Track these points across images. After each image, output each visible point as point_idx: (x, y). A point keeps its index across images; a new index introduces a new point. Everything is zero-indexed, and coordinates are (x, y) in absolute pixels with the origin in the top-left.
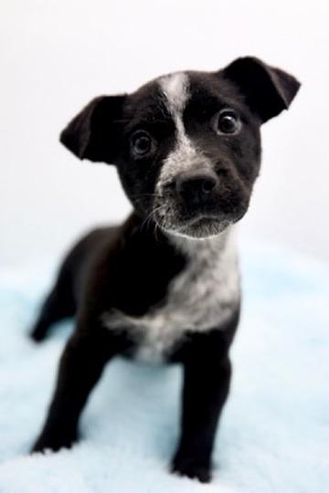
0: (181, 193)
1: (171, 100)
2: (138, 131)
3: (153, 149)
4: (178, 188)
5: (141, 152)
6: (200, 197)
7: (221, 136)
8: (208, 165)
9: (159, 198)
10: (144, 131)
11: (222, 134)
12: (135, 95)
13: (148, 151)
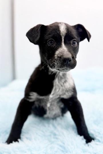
4: (62, 59)
8: (70, 55)
9: (55, 59)
10: (53, 39)
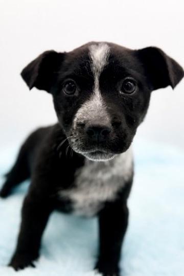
0: (87, 132)
1: (95, 62)
2: (69, 79)
3: (76, 94)
4: (86, 129)
5: (69, 93)
6: (98, 138)
7: (121, 95)
8: (108, 119)
11: (122, 93)
12: (72, 53)
13: (73, 93)
